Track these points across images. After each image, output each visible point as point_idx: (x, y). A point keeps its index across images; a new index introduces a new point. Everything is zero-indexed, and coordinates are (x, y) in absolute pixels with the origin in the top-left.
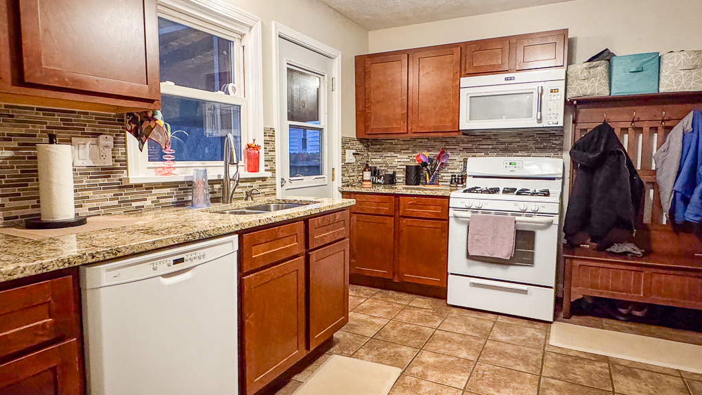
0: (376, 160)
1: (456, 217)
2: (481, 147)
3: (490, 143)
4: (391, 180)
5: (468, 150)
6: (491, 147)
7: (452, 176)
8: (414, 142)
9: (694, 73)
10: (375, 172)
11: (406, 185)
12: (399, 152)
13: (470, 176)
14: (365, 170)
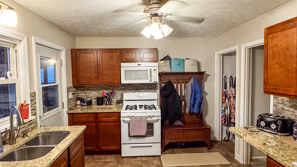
0: (82, 95)
1: (123, 121)
2: (128, 88)
3: (131, 87)
4: (90, 103)
5: (123, 90)
6: (131, 88)
7: (117, 100)
9: (193, 66)
10: (82, 100)
11: (98, 105)
12: (93, 90)
13: (125, 100)
14: (77, 100)
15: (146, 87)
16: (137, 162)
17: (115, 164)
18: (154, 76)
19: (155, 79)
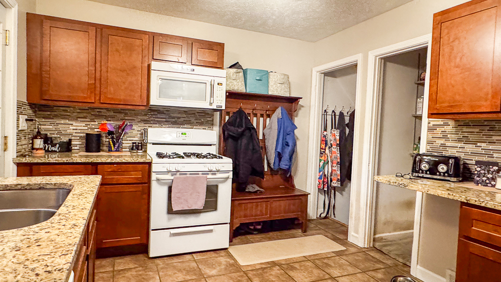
0: (47, 127)
1: (158, 180)
2: (156, 119)
3: (164, 116)
4: (67, 147)
5: (146, 121)
6: (164, 120)
7: (133, 143)
8: (90, 111)
9: (283, 86)
10: (47, 140)
11: (86, 152)
12: (76, 119)
13: (150, 143)
14: (35, 137)
15: (193, 120)
16: (187, 264)
17: (140, 273)
18: (218, 96)
19: (220, 101)
